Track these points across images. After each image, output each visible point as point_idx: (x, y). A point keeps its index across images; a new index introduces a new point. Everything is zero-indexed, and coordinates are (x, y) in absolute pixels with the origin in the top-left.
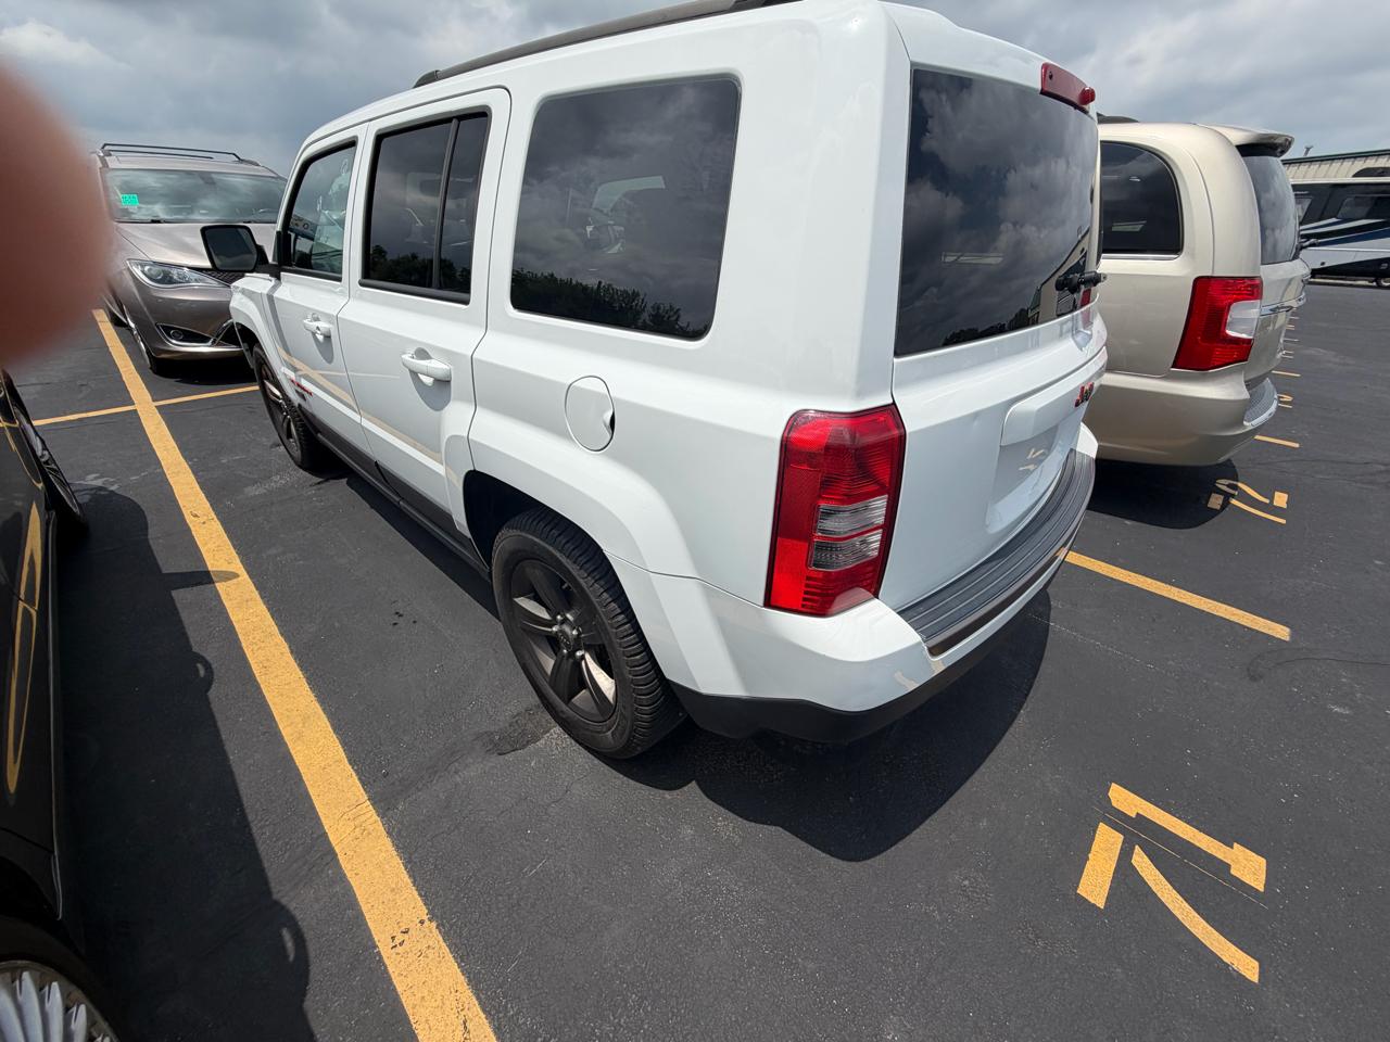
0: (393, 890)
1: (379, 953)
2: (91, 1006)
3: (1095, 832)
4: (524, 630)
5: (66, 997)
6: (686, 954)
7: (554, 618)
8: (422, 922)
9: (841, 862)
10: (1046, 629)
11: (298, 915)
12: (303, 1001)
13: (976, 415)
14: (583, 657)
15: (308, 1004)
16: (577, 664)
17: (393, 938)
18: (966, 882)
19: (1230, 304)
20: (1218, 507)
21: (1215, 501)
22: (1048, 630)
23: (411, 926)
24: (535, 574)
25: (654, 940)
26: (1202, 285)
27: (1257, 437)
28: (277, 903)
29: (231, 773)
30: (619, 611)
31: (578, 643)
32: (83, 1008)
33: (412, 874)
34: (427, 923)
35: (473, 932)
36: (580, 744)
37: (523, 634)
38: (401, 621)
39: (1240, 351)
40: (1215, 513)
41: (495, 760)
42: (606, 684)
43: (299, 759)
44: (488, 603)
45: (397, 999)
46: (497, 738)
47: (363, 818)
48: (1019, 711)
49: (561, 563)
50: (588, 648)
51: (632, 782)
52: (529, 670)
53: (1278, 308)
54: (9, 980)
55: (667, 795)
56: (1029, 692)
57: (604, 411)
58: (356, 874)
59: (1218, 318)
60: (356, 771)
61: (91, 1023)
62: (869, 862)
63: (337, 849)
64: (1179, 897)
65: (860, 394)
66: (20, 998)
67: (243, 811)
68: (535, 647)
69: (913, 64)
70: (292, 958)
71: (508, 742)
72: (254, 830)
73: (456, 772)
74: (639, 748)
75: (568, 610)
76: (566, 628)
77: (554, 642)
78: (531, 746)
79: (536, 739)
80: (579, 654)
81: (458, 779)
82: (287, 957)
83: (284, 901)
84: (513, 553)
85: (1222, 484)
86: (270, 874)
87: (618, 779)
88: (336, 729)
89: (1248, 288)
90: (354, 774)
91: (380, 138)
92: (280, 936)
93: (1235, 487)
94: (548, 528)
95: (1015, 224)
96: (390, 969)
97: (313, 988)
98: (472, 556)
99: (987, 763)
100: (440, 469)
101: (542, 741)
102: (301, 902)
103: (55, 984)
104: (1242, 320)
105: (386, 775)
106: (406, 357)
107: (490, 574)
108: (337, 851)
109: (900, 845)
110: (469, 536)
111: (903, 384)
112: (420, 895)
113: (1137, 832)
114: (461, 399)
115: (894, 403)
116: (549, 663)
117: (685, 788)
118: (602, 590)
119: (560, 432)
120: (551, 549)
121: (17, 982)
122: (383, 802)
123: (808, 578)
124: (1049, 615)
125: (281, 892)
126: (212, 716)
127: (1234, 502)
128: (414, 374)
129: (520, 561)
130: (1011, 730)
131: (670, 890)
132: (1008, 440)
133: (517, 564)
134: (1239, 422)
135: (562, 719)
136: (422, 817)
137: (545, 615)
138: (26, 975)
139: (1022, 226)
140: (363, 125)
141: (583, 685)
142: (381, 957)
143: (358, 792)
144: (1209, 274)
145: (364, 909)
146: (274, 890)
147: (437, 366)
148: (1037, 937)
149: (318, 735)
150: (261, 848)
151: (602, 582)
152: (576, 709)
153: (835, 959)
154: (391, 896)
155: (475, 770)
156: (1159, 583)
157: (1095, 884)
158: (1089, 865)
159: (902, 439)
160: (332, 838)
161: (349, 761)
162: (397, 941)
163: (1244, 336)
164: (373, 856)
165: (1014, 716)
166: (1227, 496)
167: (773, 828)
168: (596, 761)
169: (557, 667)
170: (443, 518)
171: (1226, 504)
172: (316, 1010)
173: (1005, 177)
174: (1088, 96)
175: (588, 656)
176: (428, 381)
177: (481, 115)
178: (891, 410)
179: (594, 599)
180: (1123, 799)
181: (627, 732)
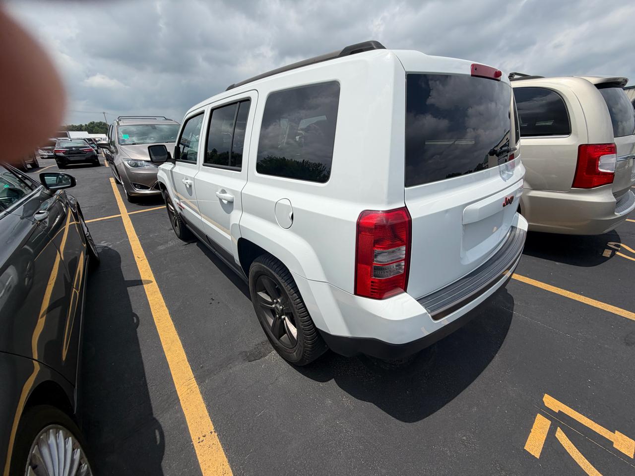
0: (201, 417)
1: (193, 444)
2: (82, 451)
3: (535, 418)
4: (261, 307)
5: (74, 444)
6: (325, 459)
7: (273, 301)
8: (211, 433)
9: (401, 422)
10: (511, 315)
11: (162, 424)
12: (161, 462)
13: (447, 211)
14: (284, 319)
15: (163, 463)
16: (283, 321)
17: (199, 438)
18: (465, 438)
19: (600, 156)
20: (609, 256)
21: (607, 253)
22: (512, 316)
23: (207, 434)
24: (265, 282)
25: (310, 451)
26: (583, 149)
27: (627, 220)
28: (154, 419)
29: (142, 363)
30: (297, 297)
31: (283, 312)
32: (79, 450)
33: (209, 412)
34: (213, 433)
35: (232, 439)
36: (284, 359)
37: (261, 308)
38: (213, 302)
39: (608, 179)
40: (606, 259)
41: (247, 364)
42: (294, 331)
43: (168, 359)
44: (247, 294)
45: (198, 466)
46: (249, 354)
47: (190, 386)
48: (495, 355)
49: (274, 276)
50: (287, 315)
51: (306, 377)
52: (263, 324)
53: (628, 157)
54: (55, 433)
55: (321, 384)
56: (501, 345)
57: (290, 212)
58: (187, 409)
59: (594, 163)
60: (190, 365)
61: (81, 458)
62: (415, 423)
63: (180, 398)
64: (582, 456)
65: (389, 203)
66: (58, 441)
67: (145, 378)
68: (266, 314)
69: (406, 72)
70: (158, 443)
71: (253, 356)
72: (149, 387)
73: (230, 368)
74: (307, 361)
75: (279, 298)
76: (278, 306)
77: (273, 312)
78: (263, 359)
79: (265, 355)
80: (283, 317)
81: (231, 371)
82: (156, 442)
83: (157, 418)
84: (257, 272)
85: (611, 244)
86: (153, 406)
87: (299, 375)
88: (184, 346)
89: (610, 149)
90: (189, 366)
91: (212, 110)
92: (155, 433)
93: (619, 246)
94: (270, 262)
95: (474, 129)
96: (197, 452)
97: (165, 457)
98: (241, 273)
99: (477, 379)
100: (229, 237)
101: (268, 357)
102: (164, 419)
103: (70, 438)
104: (607, 163)
105: (202, 367)
106: (218, 193)
107: (248, 282)
108: (180, 399)
109: (431, 416)
110: (240, 265)
111: (411, 198)
112: (211, 420)
113: (558, 420)
114: (237, 209)
115: (406, 206)
116: (271, 321)
117: (329, 382)
118: (290, 288)
119: (273, 221)
120: (271, 271)
121: (58, 434)
122: (200, 378)
123: (372, 282)
124: (513, 308)
125: (157, 414)
126: (137, 339)
127: (618, 253)
128: (221, 200)
129: (260, 276)
130: (491, 364)
131: (320, 428)
132: (466, 221)
133: (258, 277)
134: (613, 213)
135: (276, 347)
136: (215, 387)
137: (270, 300)
138: (61, 432)
139: (477, 130)
140: (206, 106)
141: (285, 332)
142: (193, 446)
143: (191, 374)
144: (587, 143)
145: (189, 424)
146: (154, 413)
147: (228, 196)
148: (502, 469)
149: (176, 349)
150: (151, 394)
151: (291, 285)
152: (281, 342)
153: (396, 469)
154: (199, 420)
155: (239, 367)
156: (573, 294)
157: (535, 444)
158: (531, 435)
159: (410, 222)
160: (178, 393)
161: (188, 360)
162: (201, 440)
163: (609, 171)
164: (194, 402)
165: (493, 357)
166: (614, 251)
167: (369, 403)
168: (290, 367)
169: (274, 323)
170: (230, 258)
171: (613, 254)
172: (166, 467)
173: (467, 110)
174: (498, 74)
175: (286, 318)
176: (225, 202)
177: (248, 100)
178: (405, 209)
179: (287, 292)
180: (550, 402)
181: (302, 353)
